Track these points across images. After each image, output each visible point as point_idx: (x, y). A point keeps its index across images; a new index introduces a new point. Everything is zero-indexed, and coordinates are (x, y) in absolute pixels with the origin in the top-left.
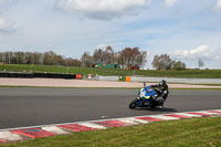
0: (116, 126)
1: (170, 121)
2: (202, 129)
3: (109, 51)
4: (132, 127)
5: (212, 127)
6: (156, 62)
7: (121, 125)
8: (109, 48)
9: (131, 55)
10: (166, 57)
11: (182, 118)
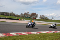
0: (30, 34)
1: (45, 33)
2: (53, 36)
3: (28, 13)
4: (35, 34)
5: (56, 36)
6: (41, 17)
7: (32, 34)
8: (28, 12)
9: (34, 15)
10: (43, 16)
11: (48, 33)
